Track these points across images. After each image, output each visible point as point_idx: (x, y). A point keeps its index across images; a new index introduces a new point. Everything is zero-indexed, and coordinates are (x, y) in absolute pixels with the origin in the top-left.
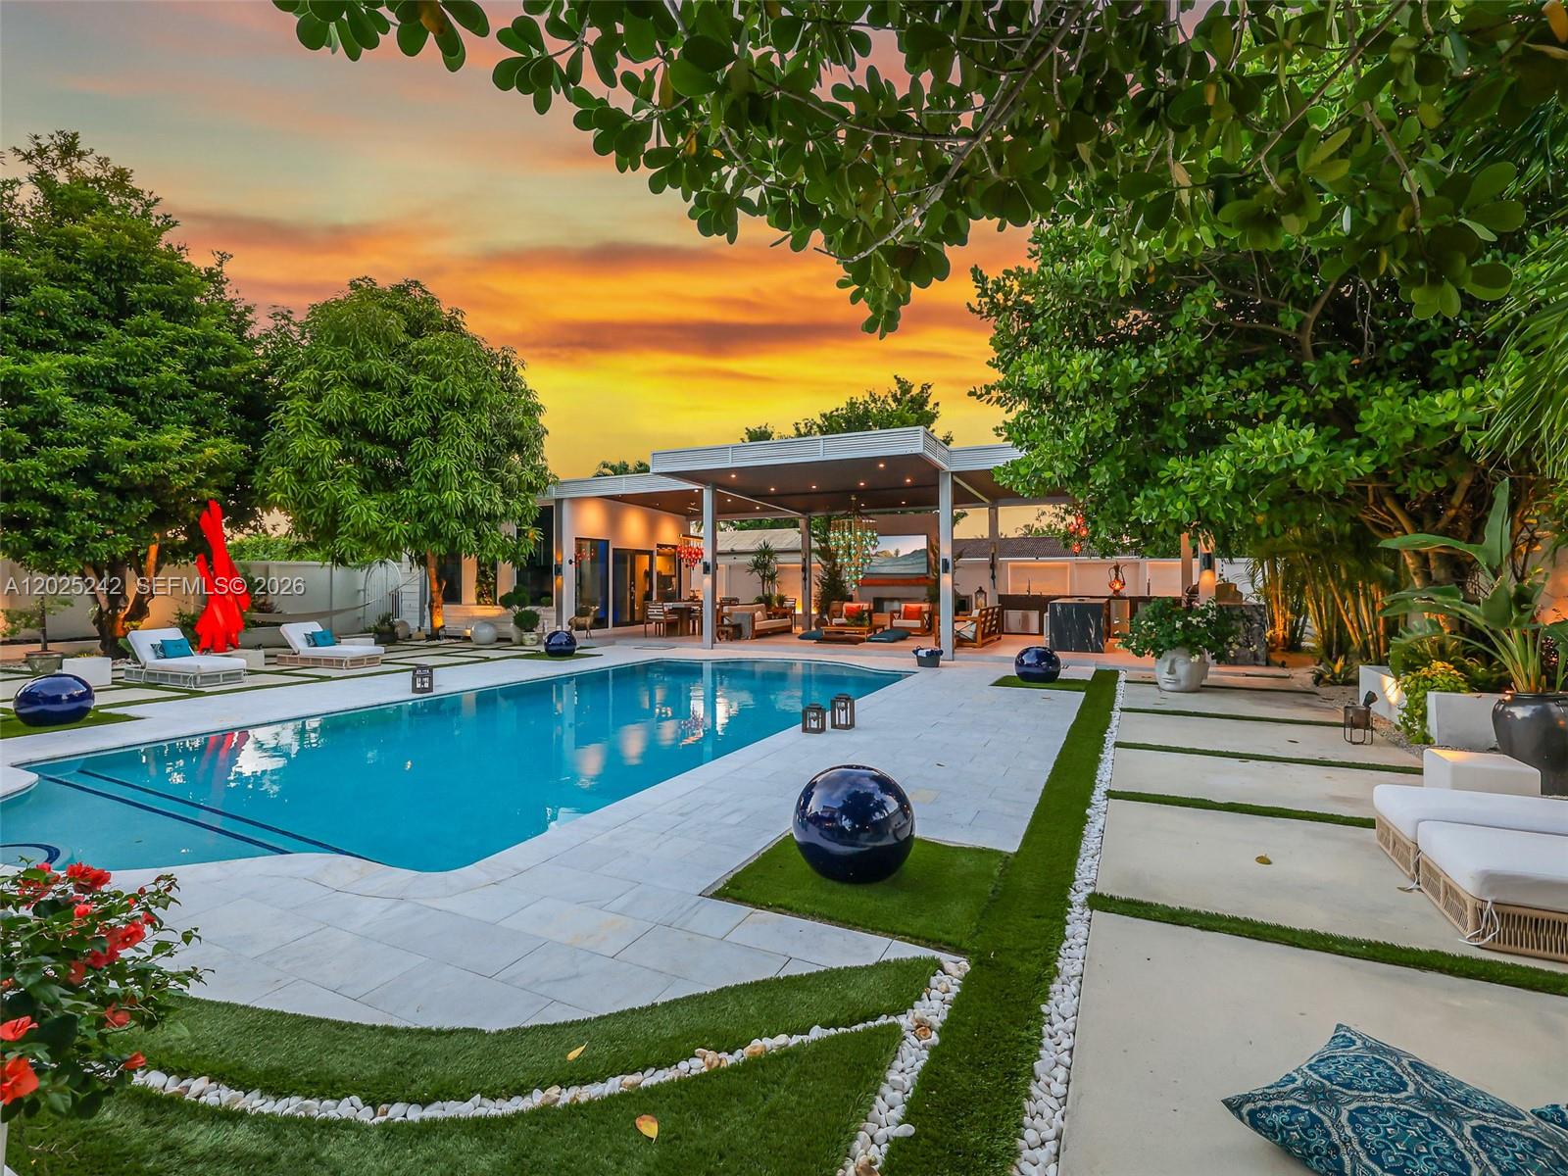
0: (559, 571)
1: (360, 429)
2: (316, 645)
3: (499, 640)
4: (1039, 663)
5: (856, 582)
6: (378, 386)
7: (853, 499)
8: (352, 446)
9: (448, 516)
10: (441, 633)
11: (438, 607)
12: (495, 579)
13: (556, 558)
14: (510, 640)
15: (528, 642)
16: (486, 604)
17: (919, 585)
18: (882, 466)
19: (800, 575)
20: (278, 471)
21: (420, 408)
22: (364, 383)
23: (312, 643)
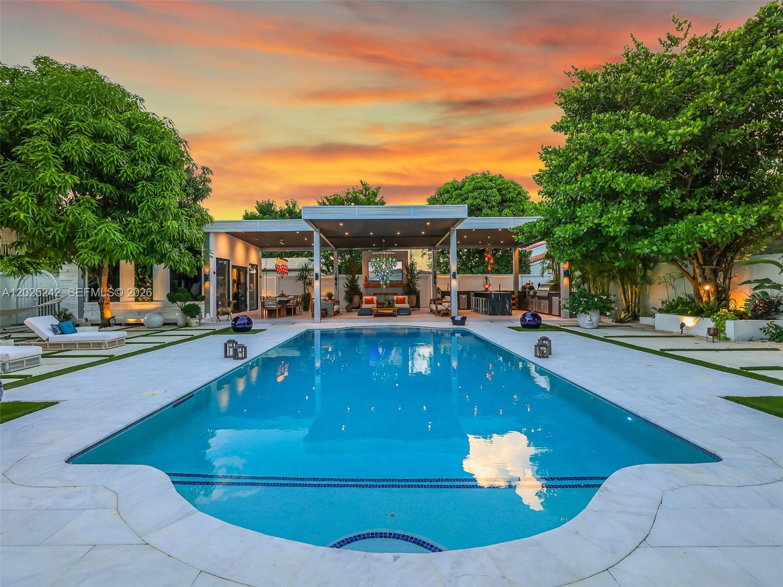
0: (207, 278)
1: (94, 169)
2: (62, 333)
3: (165, 324)
4: (534, 319)
5: (386, 284)
6: (108, 139)
7: (384, 241)
8: (84, 182)
9: (163, 238)
10: (112, 321)
11: (107, 304)
12: (152, 284)
13: (205, 270)
14: (175, 324)
15: (194, 325)
16: (144, 301)
17: (399, 287)
18: (428, 224)
19: (334, 282)
20: (23, 196)
21: (143, 160)
22: (98, 136)
23: (59, 332)
